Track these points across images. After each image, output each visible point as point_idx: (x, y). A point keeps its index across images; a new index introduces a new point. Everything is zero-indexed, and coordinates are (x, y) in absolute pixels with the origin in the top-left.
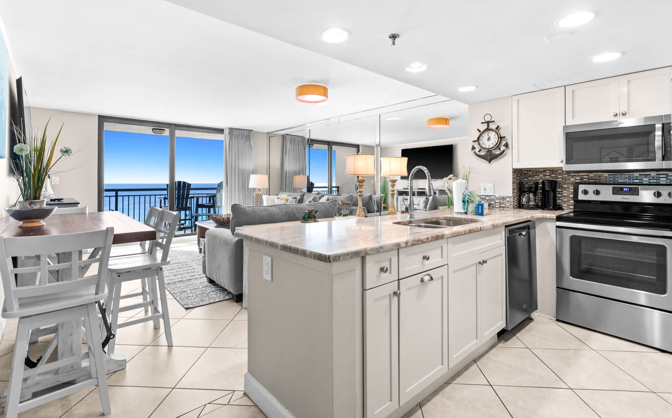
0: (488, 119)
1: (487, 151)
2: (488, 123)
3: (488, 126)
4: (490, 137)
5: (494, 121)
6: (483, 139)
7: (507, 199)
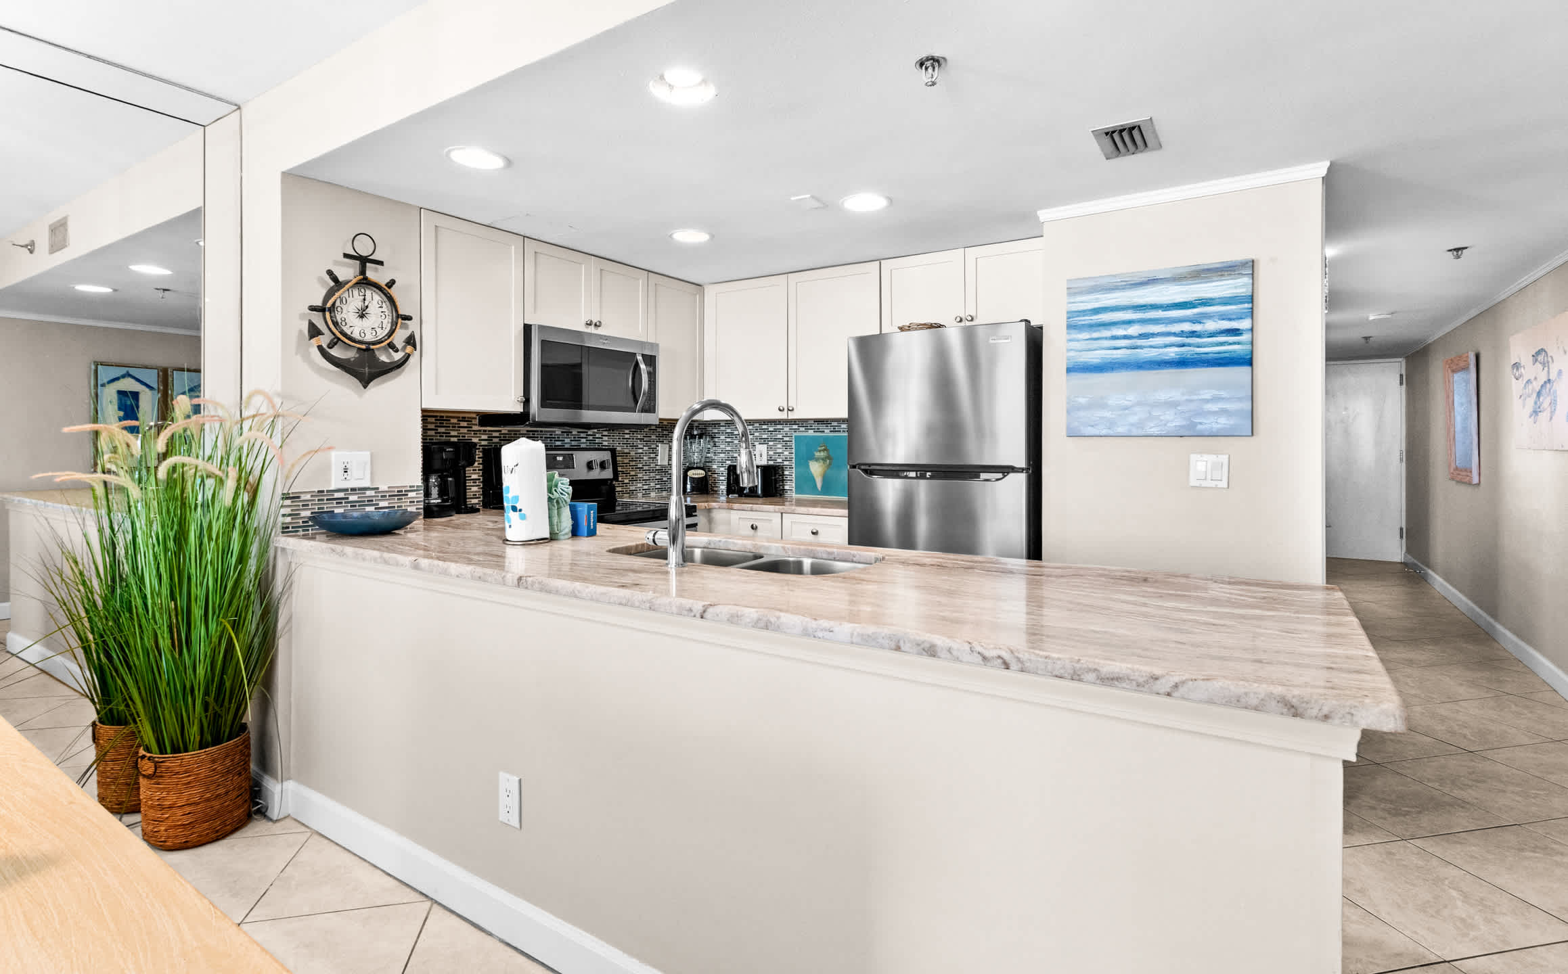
0: (364, 248)
1: (359, 349)
2: (364, 261)
3: (363, 272)
4: (367, 307)
5: (381, 263)
6: (344, 307)
7: (411, 494)
